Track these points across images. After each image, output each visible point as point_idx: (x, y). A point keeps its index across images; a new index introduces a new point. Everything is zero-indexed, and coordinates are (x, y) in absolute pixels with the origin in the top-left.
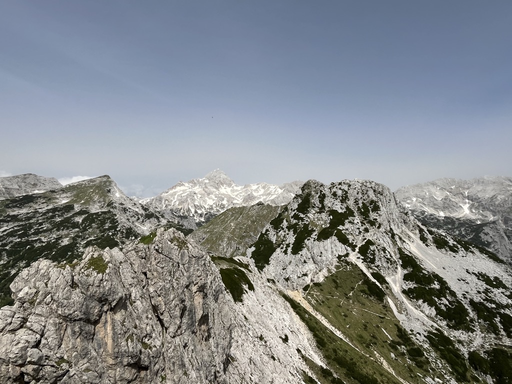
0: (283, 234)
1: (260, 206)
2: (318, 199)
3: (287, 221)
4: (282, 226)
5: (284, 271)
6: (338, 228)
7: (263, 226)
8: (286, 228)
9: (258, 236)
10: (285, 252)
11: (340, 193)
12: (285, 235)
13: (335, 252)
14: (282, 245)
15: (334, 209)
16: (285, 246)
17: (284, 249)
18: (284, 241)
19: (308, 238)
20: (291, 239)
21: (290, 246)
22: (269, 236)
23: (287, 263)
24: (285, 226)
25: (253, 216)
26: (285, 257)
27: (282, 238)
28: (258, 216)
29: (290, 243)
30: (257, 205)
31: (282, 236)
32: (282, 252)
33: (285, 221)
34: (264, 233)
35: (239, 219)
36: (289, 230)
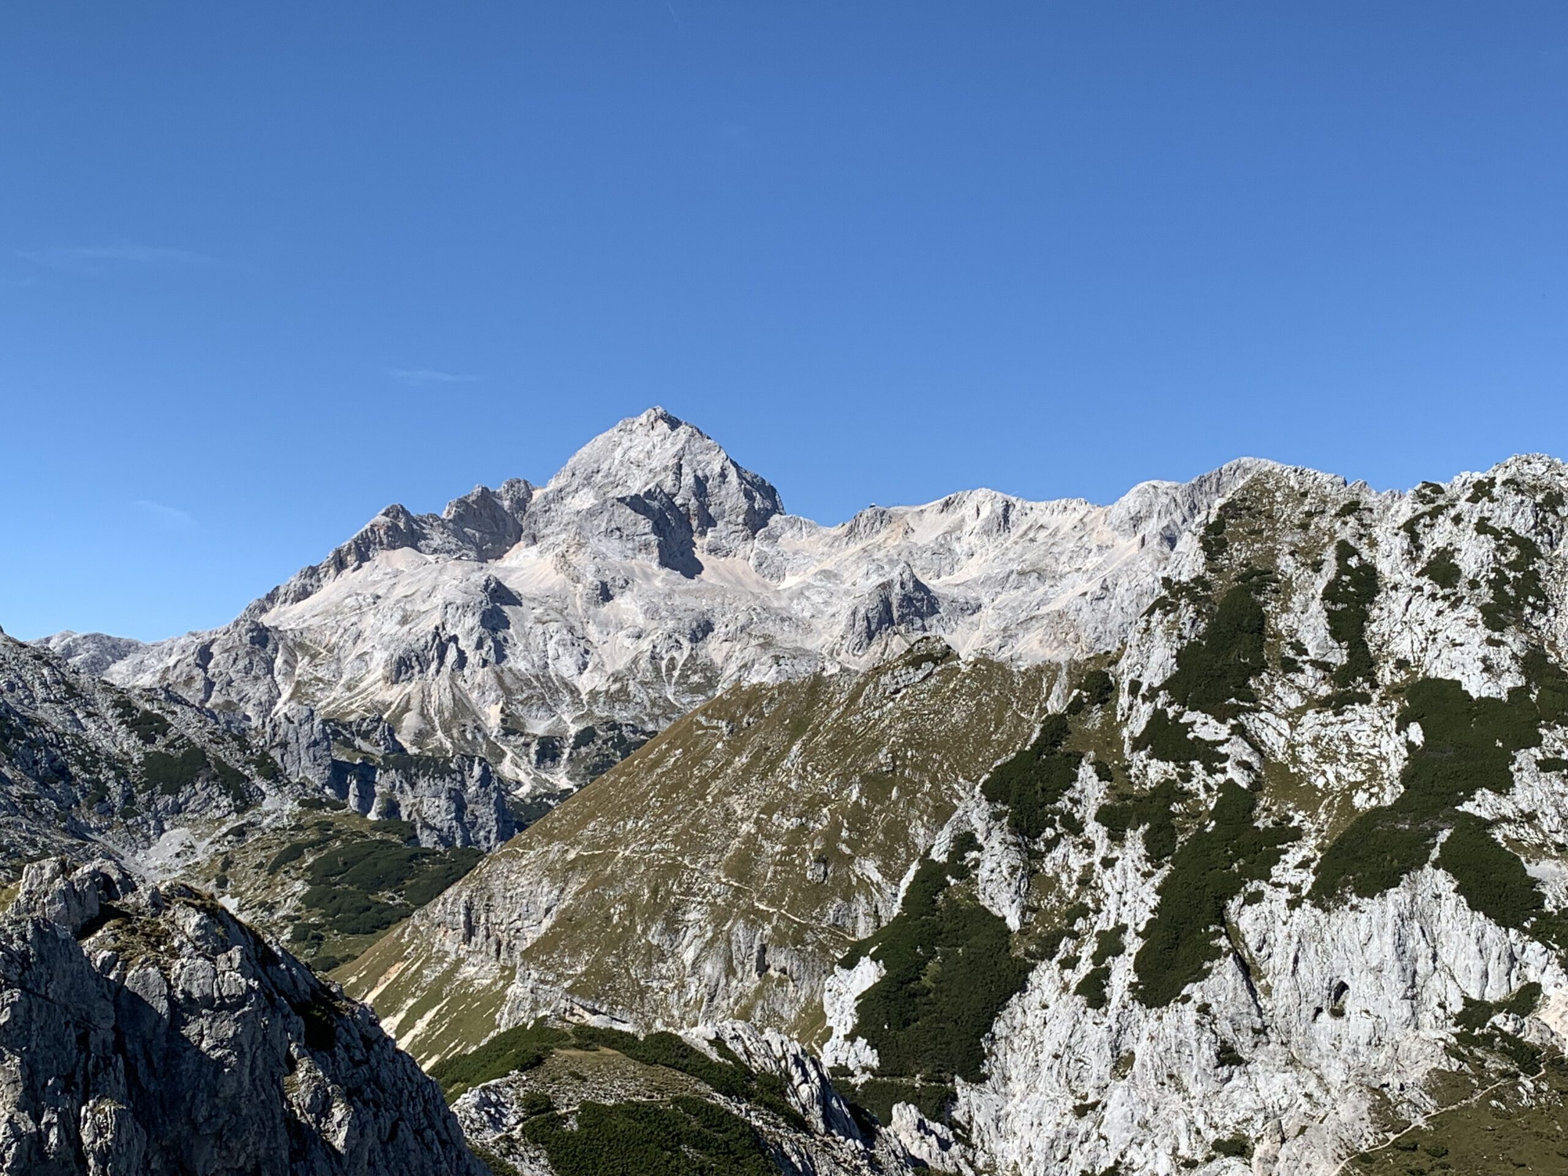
0: (1077, 861)
1: (927, 667)
2: (1317, 606)
3: (1103, 773)
4: (1063, 804)
5: (1085, 1124)
7: (941, 813)
8: (1096, 819)
9: (905, 883)
10: (1093, 991)
12: (1089, 869)
13: (1437, 982)
14: (1066, 946)
16: (1089, 949)
17: (1085, 967)
18: (1083, 911)
19: (1253, 887)
20: (1127, 897)
21: (1119, 950)
22: (974, 882)
23: (1099, 1065)
24: (1088, 811)
25: (877, 744)
26: (1090, 1027)
27: (1072, 894)
28: (908, 744)
29: (1124, 928)
30: (907, 664)
31: (1064, 877)
32: (1066, 988)
33: (1090, 770)
34: (943, 858)
35: (786, 764)
36: (1116, 837)
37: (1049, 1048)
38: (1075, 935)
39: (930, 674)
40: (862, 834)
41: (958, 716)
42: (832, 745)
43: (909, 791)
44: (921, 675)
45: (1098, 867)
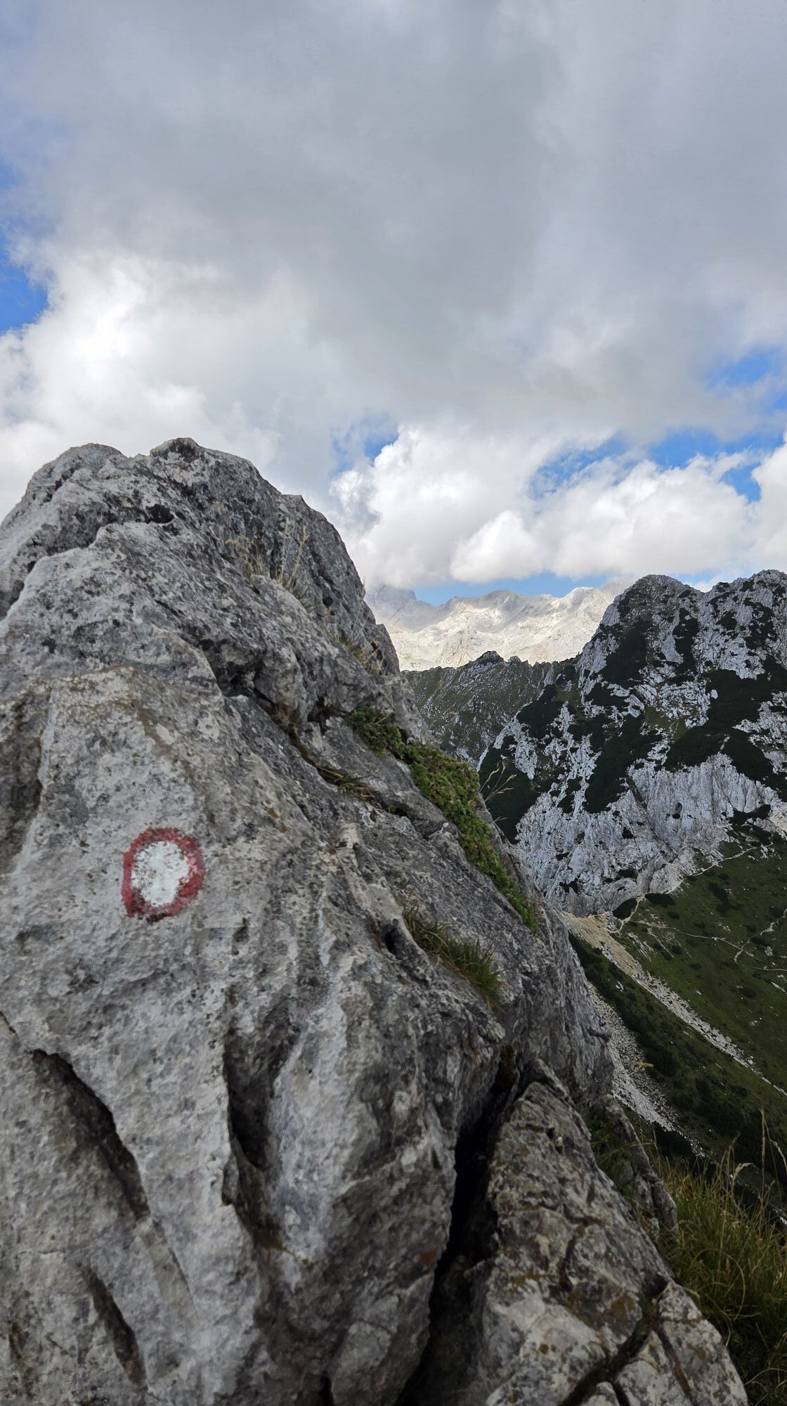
0: (559, 749)
1: (490, 664)
2: (670, 637)
3: (571, 711)
4: (554, 724)
5: (563, 862)
6: (738, 727)
7: (497, 729)
8: (568, 731)
9: (482, 758)
10: (567, 806)
11: (744, 615)
12: (564, 753)
13: (723, 804)
14: (554, 786)
15: (724, 667)
16: (564, 787)
17: (563, 795)
18: (562, 771)
19: (638, 761)
20: (583, 765)
21: (578, 788)
22: (514, 758)
23: (570, 837)
24: (564, 727)
25: (467, 698)
26: (564, 821)
27: (557, 763)
28: (481, 698)
29: (581, 778)
30: (480, 663)
31: (554, 757)
32: (553, 804)
33: (566, 709)
34: (499, 747)
35: (425, 707)
36: (577, 739)
37: (546, 830)
38: (558, 782)
39: (491, 668)
40: (461, 737)
41: (503, 686)
42: (446, 698)
43: (481, 718)
44: (487, 668)
45: (569, 752)
